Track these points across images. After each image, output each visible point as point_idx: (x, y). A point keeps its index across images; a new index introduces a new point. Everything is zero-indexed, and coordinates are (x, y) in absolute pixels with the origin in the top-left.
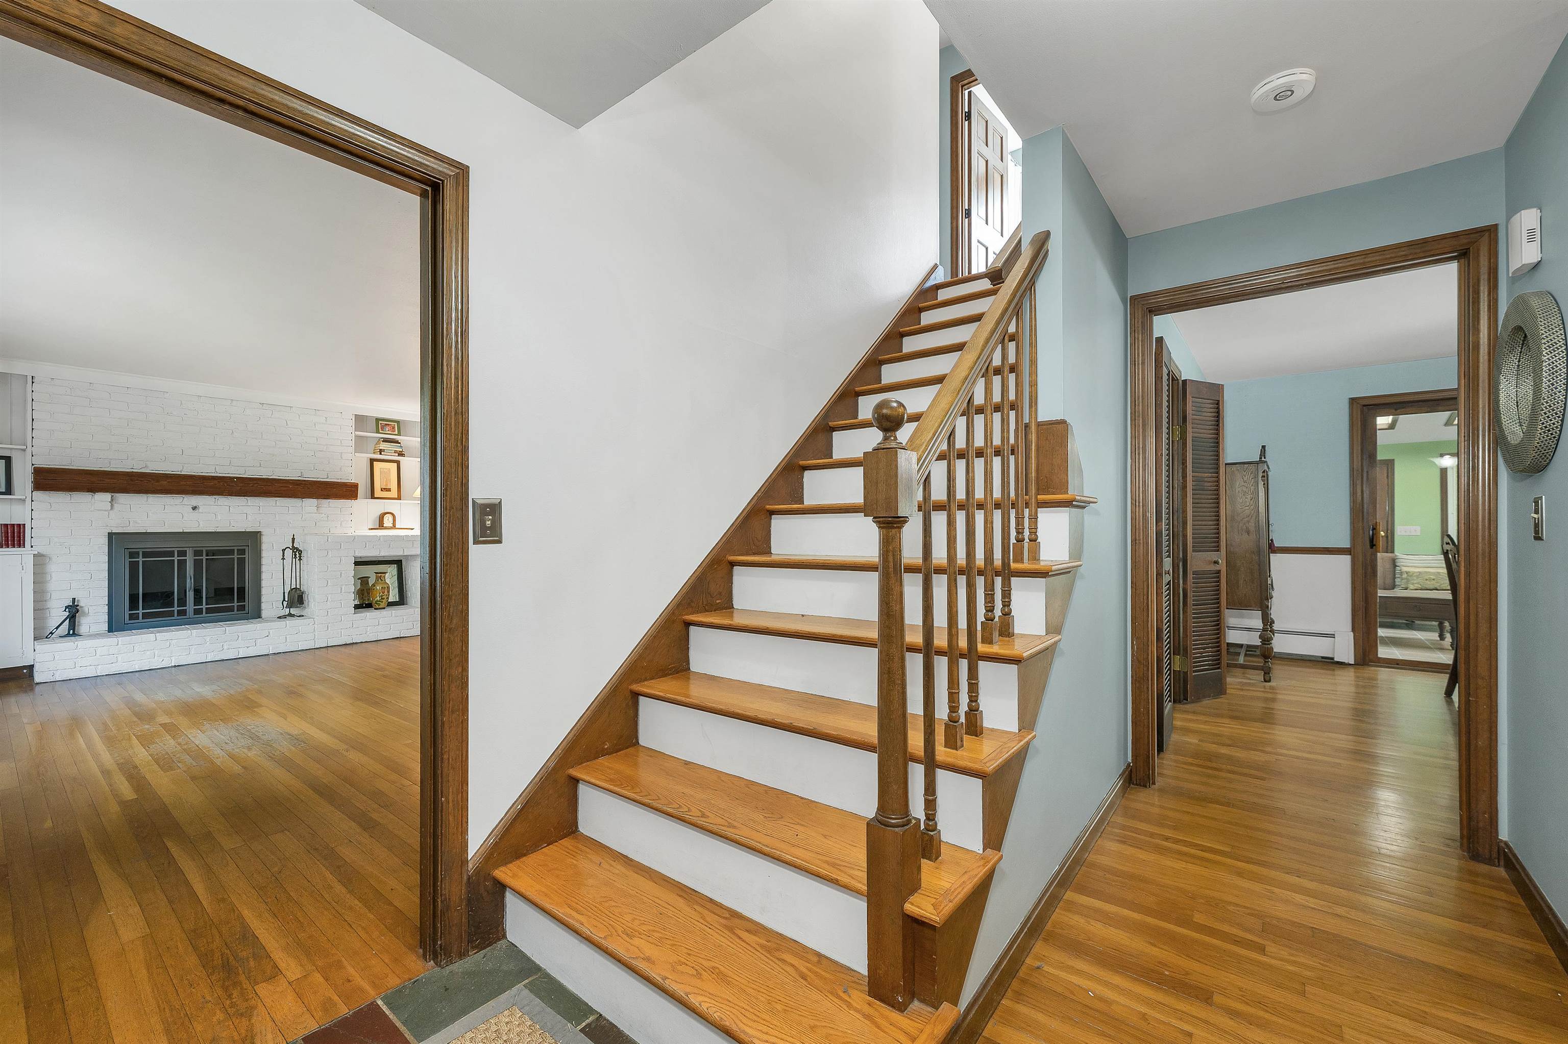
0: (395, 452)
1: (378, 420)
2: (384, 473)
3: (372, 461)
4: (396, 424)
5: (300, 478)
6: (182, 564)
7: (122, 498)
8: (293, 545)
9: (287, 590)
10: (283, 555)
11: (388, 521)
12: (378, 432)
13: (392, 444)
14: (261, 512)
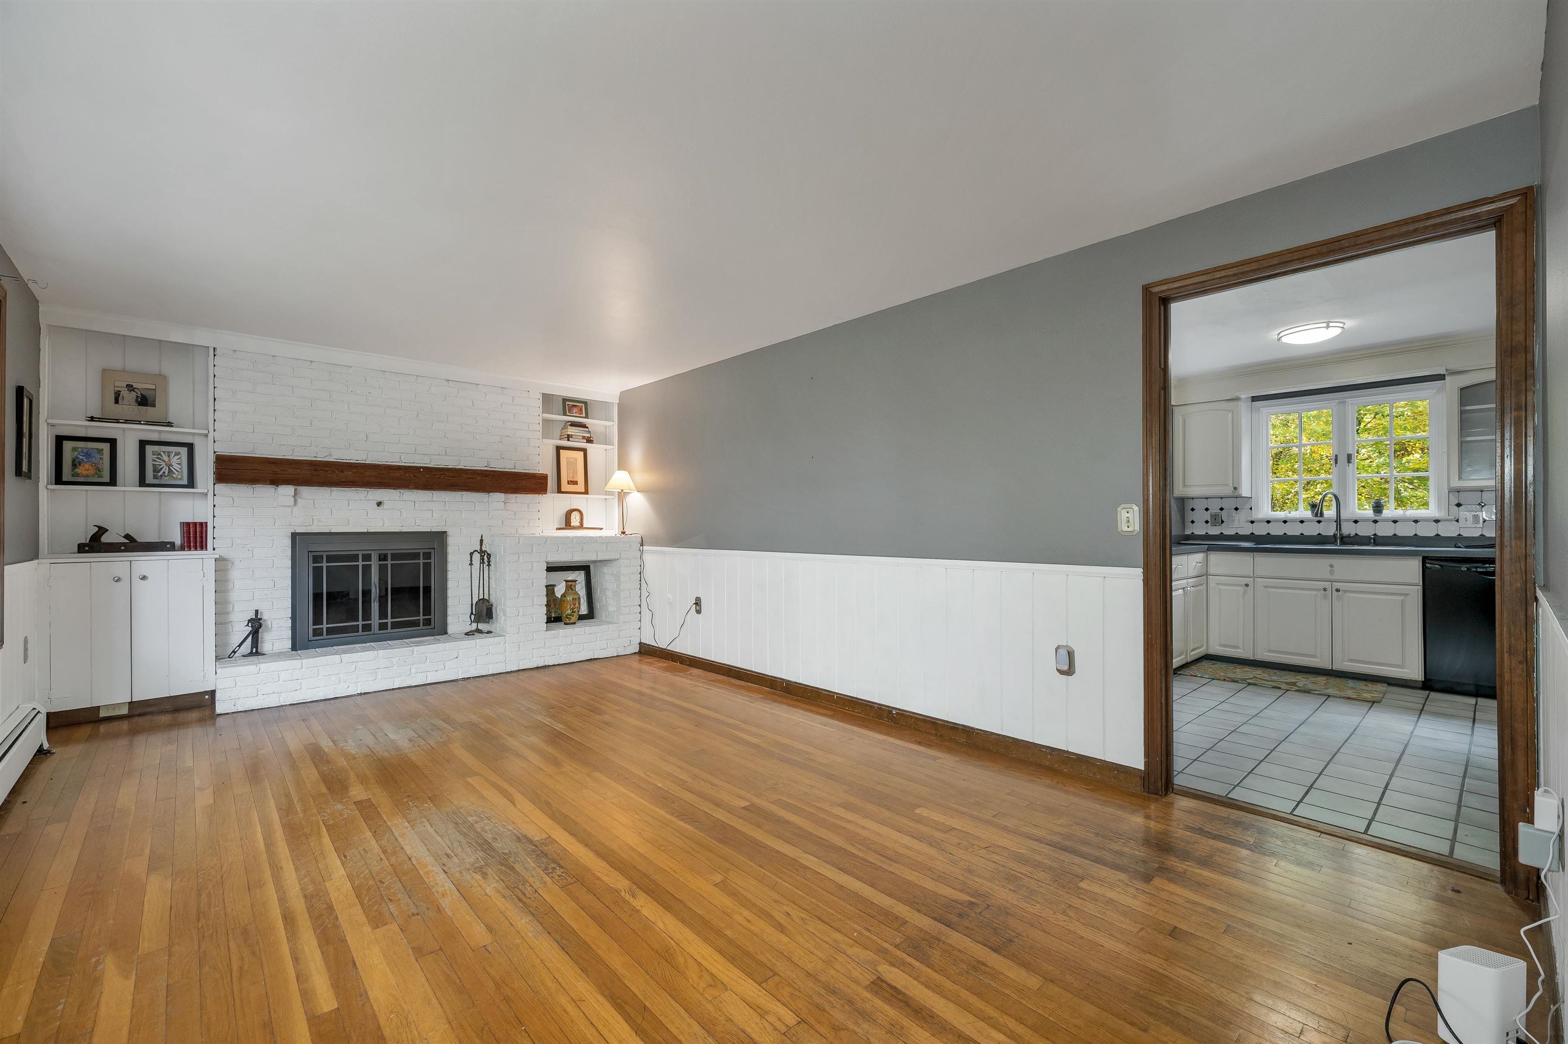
0: (584, 438)
1: (565, 400)
2: (572, 463)
3: (559, 449)
4: (583, 405)
5: (486, 469)
6: (367, 569)
7: (305, 491)
8: (481, 548)
9: (475, 600)
10: (471, 560)
11: (575, 520)
12: (565, 414)
13: (580, 428)
14: (447, 508)
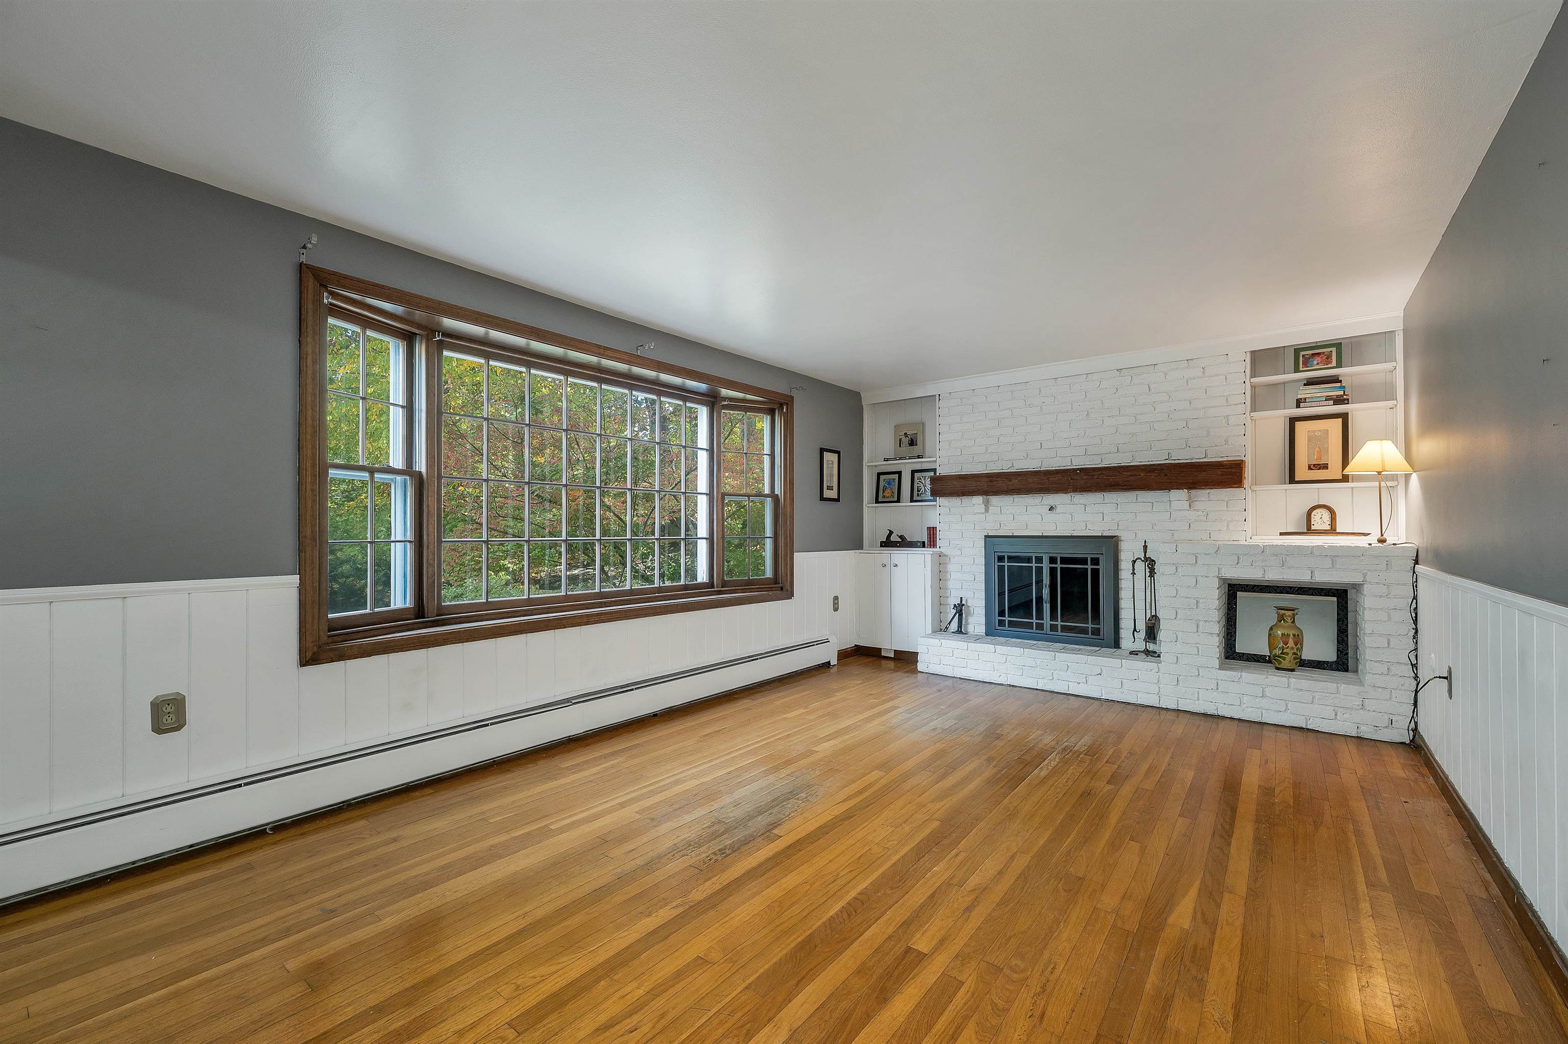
1: (1297, 351)
2: (1314, 440)
3: (1293, 421)
4: (1334, 349)
5: (1167, 462)
6: (1039, 570)
7: (995, 500)
8: (1145, 555)
10: (1134, 569)
11: (1321, 520)
12: (1297, 370)
13: (1322, 386)
14: (1119, 510)
